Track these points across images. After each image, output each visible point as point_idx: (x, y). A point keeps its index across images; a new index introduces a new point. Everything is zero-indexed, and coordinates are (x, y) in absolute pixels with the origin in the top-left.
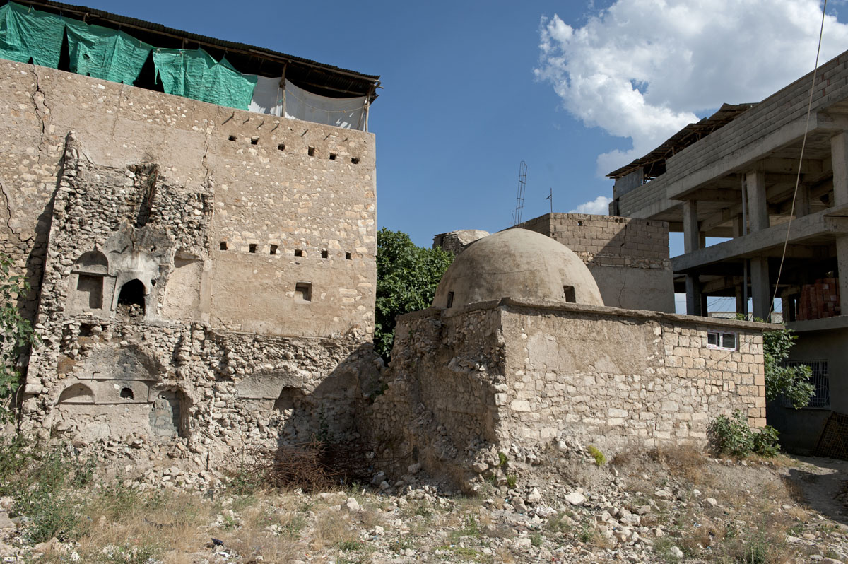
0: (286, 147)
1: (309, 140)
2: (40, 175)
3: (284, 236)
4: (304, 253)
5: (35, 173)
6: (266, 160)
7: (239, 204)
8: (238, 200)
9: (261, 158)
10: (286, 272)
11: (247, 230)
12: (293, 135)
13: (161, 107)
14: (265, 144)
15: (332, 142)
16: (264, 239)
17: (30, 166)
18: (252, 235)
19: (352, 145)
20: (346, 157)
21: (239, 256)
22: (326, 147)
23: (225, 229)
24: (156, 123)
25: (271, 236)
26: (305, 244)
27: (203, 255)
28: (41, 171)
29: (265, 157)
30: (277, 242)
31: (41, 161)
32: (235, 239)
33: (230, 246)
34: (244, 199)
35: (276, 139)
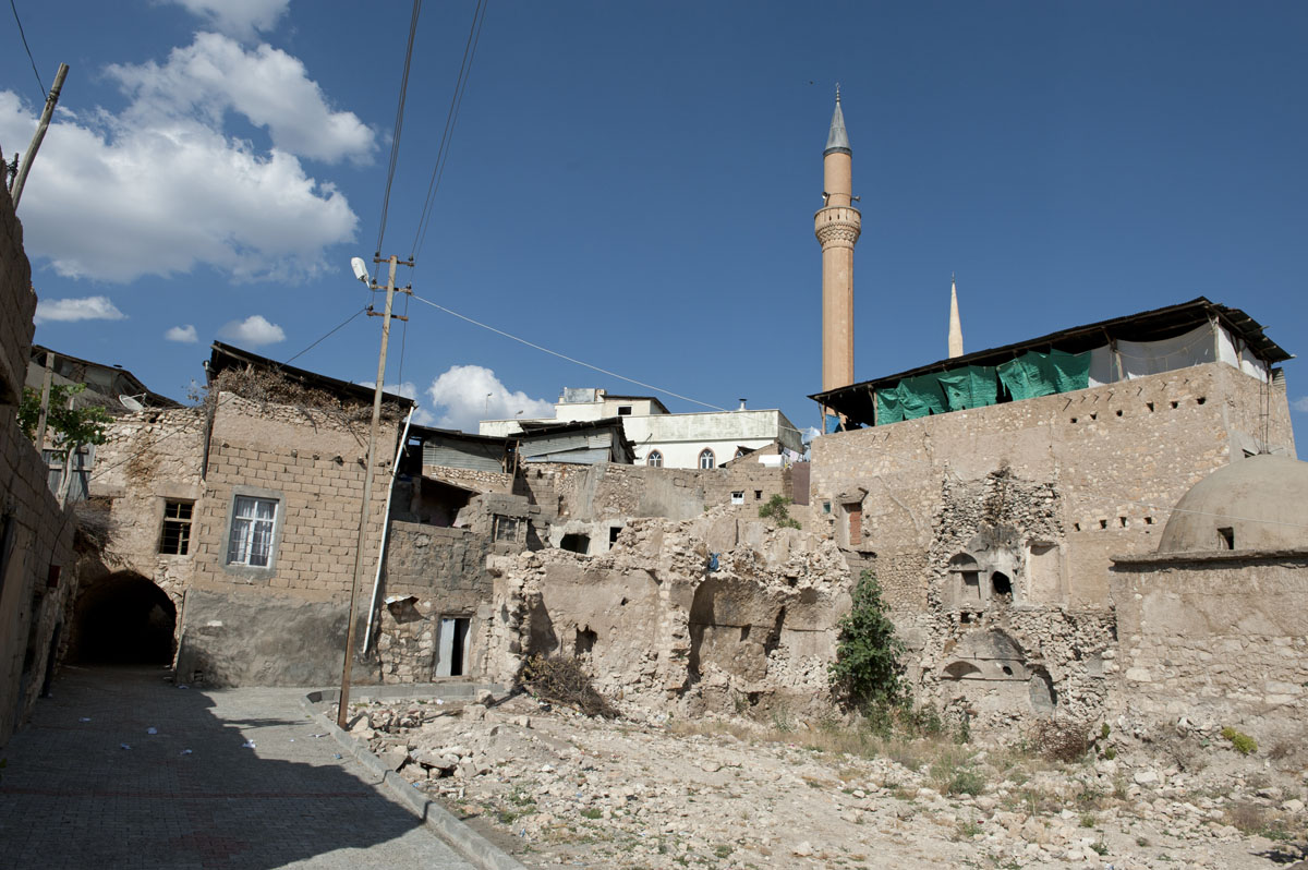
0: (1124, 412)
1: (1145, 398)
2: (932, 500)
3: (1131, 506)
4: (1153, 519)
5: (929, 499)
6: (1106, 432)
7: (1085, 483)
8: (1085, 479)
9: (1101, 432)
10: (1136, 544)
11: (1096, 507)
12: (1129, 397)
13: (1010, 415)
14: (1103, 417)
15: (1171, 390)
16: (1112, 513)
17: (925, 495)
18: (1101, 511)
19: (1194, 384)
20: (1189, 401)
21: (1091, 535)
22: (1165, 397)
23: (1077, 510)
24: (1006, 430)
25: (1118, 508)
26: (1153, 510)
27: (1057, 540)
28: (931, 497)
29: (1104, 429)
30: (1125, 514)
31: (933, 488)
32: (1085, 519)
33: (1082, 527)
34: (1089, 477)
35: (1112, 408)
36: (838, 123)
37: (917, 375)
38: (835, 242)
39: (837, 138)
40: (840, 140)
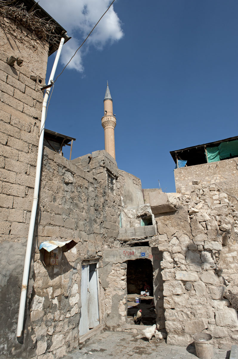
36: (108, 92)
37: (229, 141)
38: (109, 127)
39: (108, 96)
40: (109, 97)
